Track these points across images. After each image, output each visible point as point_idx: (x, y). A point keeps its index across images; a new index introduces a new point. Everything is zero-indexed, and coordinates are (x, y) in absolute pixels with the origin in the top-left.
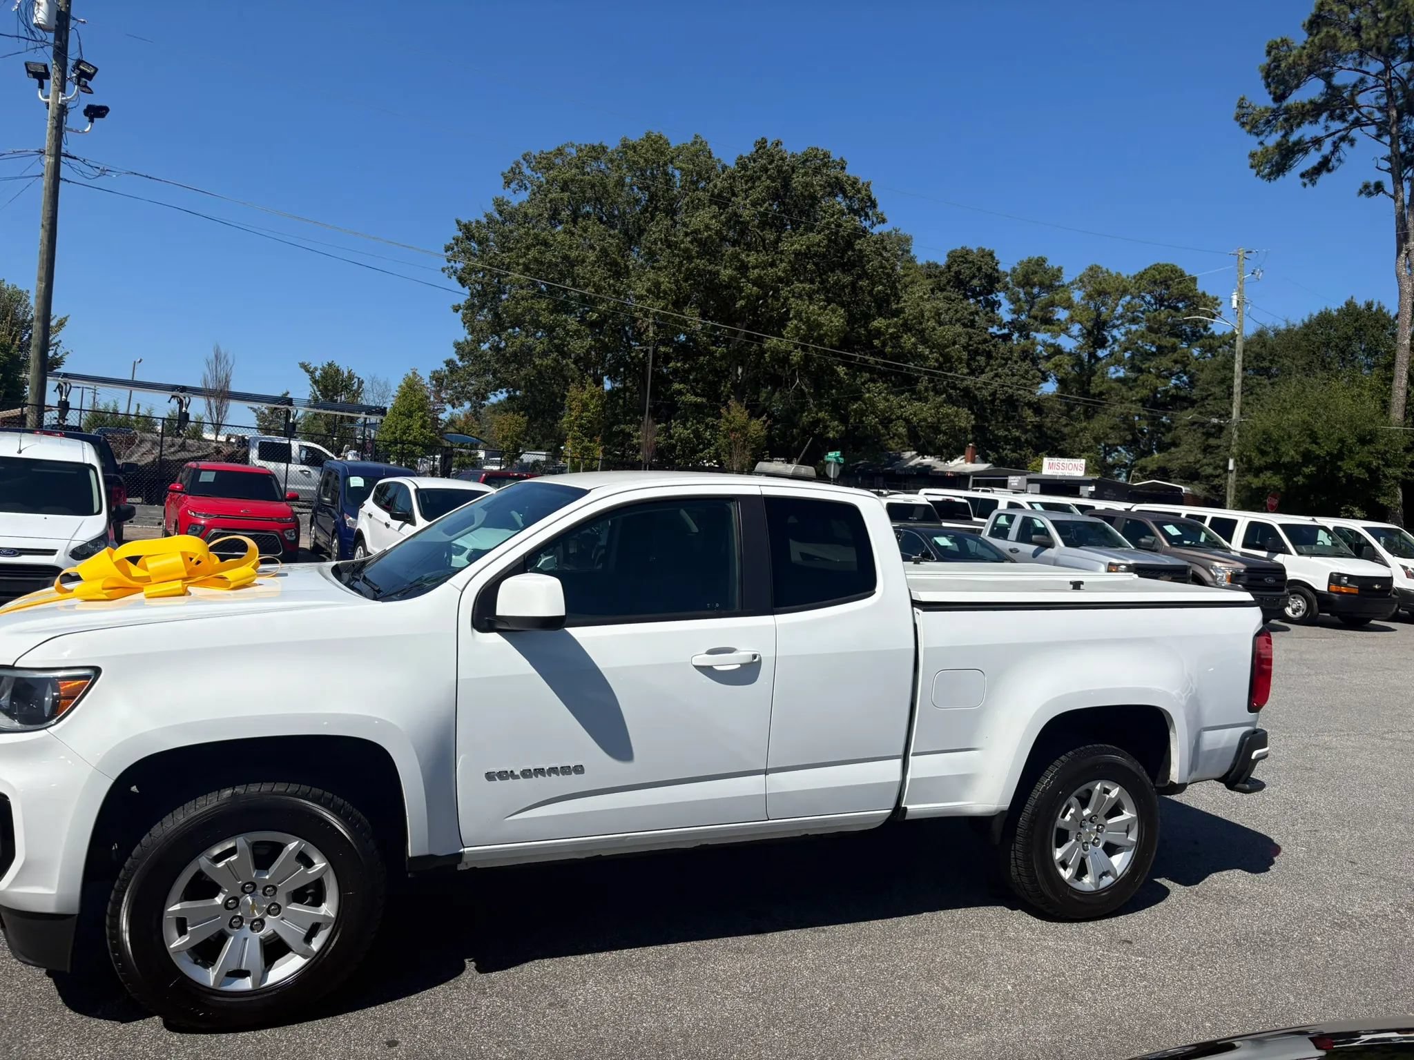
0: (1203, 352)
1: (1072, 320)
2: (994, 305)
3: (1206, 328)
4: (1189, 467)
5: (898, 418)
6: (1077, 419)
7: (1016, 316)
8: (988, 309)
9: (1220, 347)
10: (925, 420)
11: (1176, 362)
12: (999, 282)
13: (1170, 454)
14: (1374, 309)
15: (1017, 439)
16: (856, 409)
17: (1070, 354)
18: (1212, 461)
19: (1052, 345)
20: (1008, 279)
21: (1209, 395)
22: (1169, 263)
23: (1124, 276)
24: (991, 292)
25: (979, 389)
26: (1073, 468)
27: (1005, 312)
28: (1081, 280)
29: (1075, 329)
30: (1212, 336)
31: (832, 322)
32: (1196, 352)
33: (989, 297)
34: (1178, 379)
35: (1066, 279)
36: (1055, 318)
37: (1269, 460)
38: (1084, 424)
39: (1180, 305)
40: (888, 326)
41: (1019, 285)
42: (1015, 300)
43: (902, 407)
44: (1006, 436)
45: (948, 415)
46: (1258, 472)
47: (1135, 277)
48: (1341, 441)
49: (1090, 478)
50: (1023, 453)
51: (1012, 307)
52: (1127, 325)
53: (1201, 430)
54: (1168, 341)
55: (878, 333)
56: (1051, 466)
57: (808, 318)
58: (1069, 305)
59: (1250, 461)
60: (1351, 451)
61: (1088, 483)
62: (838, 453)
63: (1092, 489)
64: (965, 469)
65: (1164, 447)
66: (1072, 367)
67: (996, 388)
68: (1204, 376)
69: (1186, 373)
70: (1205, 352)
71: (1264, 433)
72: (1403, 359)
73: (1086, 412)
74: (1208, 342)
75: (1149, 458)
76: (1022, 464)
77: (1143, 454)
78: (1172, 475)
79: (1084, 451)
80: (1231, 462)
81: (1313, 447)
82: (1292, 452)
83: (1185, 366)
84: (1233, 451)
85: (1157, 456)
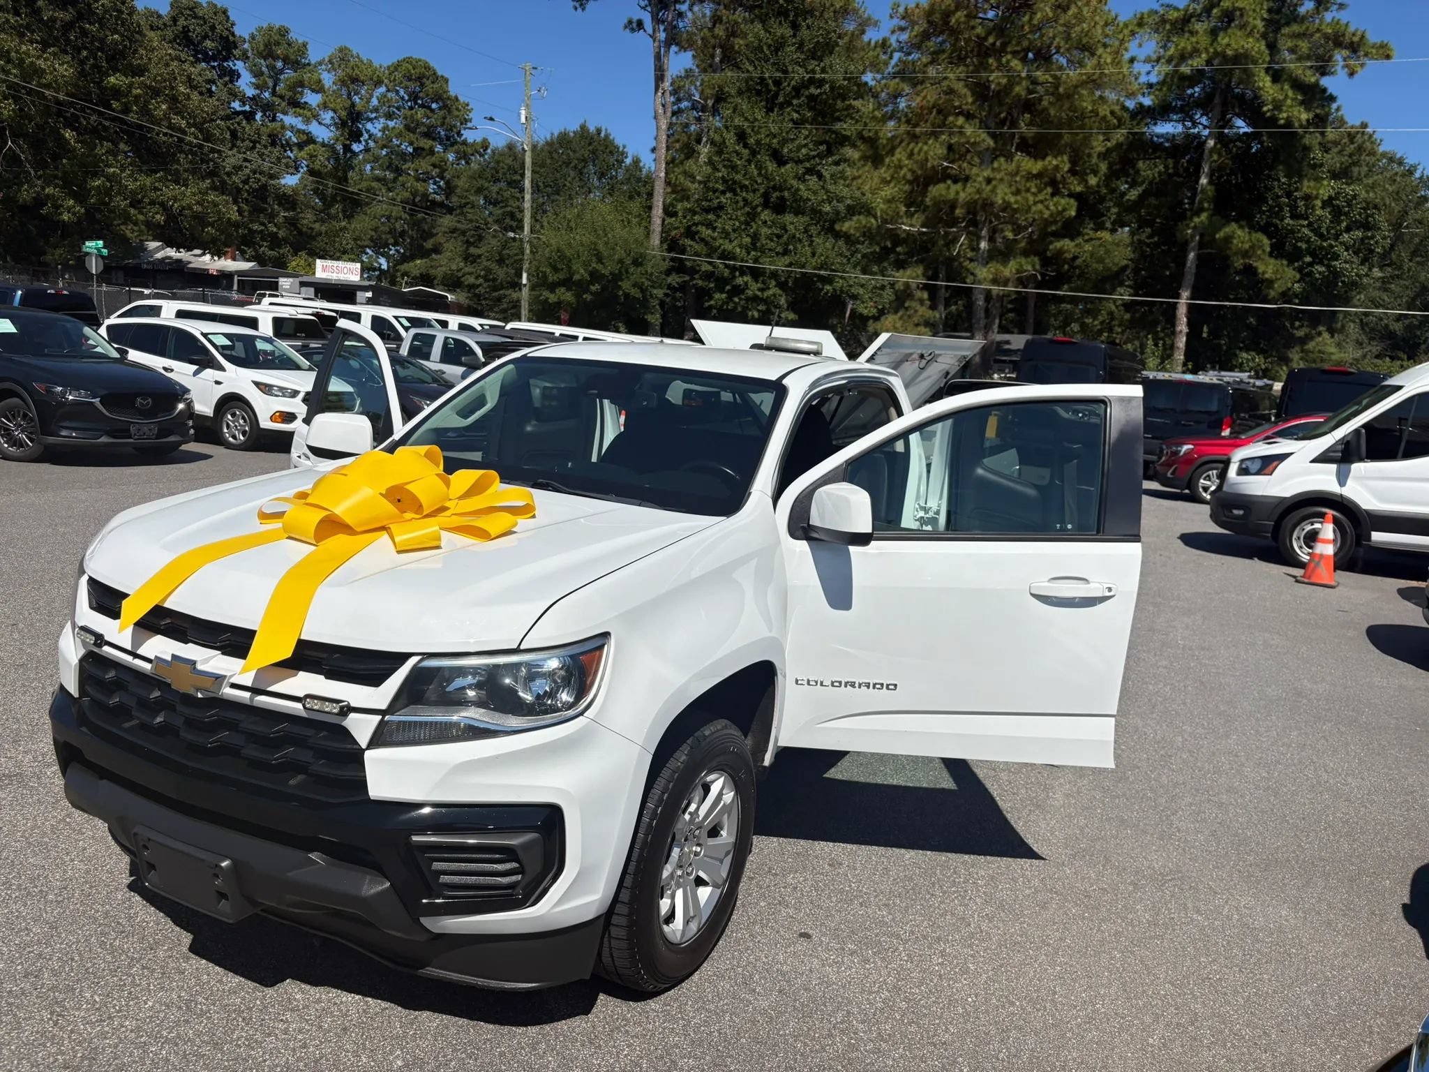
0: (458, 159)
1: (325, 106)
2: (234, 75)
3: (459, 134)
4: (452, 274)
6: (335, 218)
7: (258, 92)
8: (227, 79)
9: (472, 155)
10: (190, 208)
11: (434, 166)
12: (236, 47)
13: (433, 260)
14: (603, 135)
15: (274, 236)
16: (98, 187)
17: (323, 145)
18: (474, 270)
19: (303, 132)
20: (246, 46)
21: (468, 203)
22: (423, 58)
23: (376, 64)
24: (226, 59)
25: (229, 174)
26: (346, 272)
27: (246, 83)
28: (330, 62)
29: (327, 116)
30: (465, 143)
31: (55, 70)
32: (451, 157)
33: (225, 64)
34: (435, 183)
35: (313, 56)
36: (302, 101)
37: (561, 276)
39: (434, 106)
40: (131, 85)
41: (260, 55)
42: (257, 74)
43: (156, 189)
44: (262, 231)
45: (215, 204)
46: (552, 287)
47: (389, 68)
48: (621, 261)
49: (367, 283)
50: (281, 251)
51: (253, 80)
52: (382, 120)
53: (461, 238)
54: (426, 143)
55: (116, 93)
56: (324, 269)
57: (22, 61)
58: (318, 88)
59: (545, 276)
60: (627, 272)
61: (365, 289)
62: (100, 243)
63: (369, 294)
64: (225, 267)
65: (425, 254)
66: (328, 159)
67: (249, 175)
68: (462, 183)
69: (442, 178)
70: (460, 159)
71: (558, 251)
72: (659, 190)
73: (344, 211)
74: (462, 148)
75: (411, 264)
76: (281, 265)
77: (405, 259)
78: (436, 282)
79: (344, 252)
80: (525, 275)
81: (599, 267)
82: (582, 271)
83: (443, 171)
84: (526, 266)
85: (418, 262)
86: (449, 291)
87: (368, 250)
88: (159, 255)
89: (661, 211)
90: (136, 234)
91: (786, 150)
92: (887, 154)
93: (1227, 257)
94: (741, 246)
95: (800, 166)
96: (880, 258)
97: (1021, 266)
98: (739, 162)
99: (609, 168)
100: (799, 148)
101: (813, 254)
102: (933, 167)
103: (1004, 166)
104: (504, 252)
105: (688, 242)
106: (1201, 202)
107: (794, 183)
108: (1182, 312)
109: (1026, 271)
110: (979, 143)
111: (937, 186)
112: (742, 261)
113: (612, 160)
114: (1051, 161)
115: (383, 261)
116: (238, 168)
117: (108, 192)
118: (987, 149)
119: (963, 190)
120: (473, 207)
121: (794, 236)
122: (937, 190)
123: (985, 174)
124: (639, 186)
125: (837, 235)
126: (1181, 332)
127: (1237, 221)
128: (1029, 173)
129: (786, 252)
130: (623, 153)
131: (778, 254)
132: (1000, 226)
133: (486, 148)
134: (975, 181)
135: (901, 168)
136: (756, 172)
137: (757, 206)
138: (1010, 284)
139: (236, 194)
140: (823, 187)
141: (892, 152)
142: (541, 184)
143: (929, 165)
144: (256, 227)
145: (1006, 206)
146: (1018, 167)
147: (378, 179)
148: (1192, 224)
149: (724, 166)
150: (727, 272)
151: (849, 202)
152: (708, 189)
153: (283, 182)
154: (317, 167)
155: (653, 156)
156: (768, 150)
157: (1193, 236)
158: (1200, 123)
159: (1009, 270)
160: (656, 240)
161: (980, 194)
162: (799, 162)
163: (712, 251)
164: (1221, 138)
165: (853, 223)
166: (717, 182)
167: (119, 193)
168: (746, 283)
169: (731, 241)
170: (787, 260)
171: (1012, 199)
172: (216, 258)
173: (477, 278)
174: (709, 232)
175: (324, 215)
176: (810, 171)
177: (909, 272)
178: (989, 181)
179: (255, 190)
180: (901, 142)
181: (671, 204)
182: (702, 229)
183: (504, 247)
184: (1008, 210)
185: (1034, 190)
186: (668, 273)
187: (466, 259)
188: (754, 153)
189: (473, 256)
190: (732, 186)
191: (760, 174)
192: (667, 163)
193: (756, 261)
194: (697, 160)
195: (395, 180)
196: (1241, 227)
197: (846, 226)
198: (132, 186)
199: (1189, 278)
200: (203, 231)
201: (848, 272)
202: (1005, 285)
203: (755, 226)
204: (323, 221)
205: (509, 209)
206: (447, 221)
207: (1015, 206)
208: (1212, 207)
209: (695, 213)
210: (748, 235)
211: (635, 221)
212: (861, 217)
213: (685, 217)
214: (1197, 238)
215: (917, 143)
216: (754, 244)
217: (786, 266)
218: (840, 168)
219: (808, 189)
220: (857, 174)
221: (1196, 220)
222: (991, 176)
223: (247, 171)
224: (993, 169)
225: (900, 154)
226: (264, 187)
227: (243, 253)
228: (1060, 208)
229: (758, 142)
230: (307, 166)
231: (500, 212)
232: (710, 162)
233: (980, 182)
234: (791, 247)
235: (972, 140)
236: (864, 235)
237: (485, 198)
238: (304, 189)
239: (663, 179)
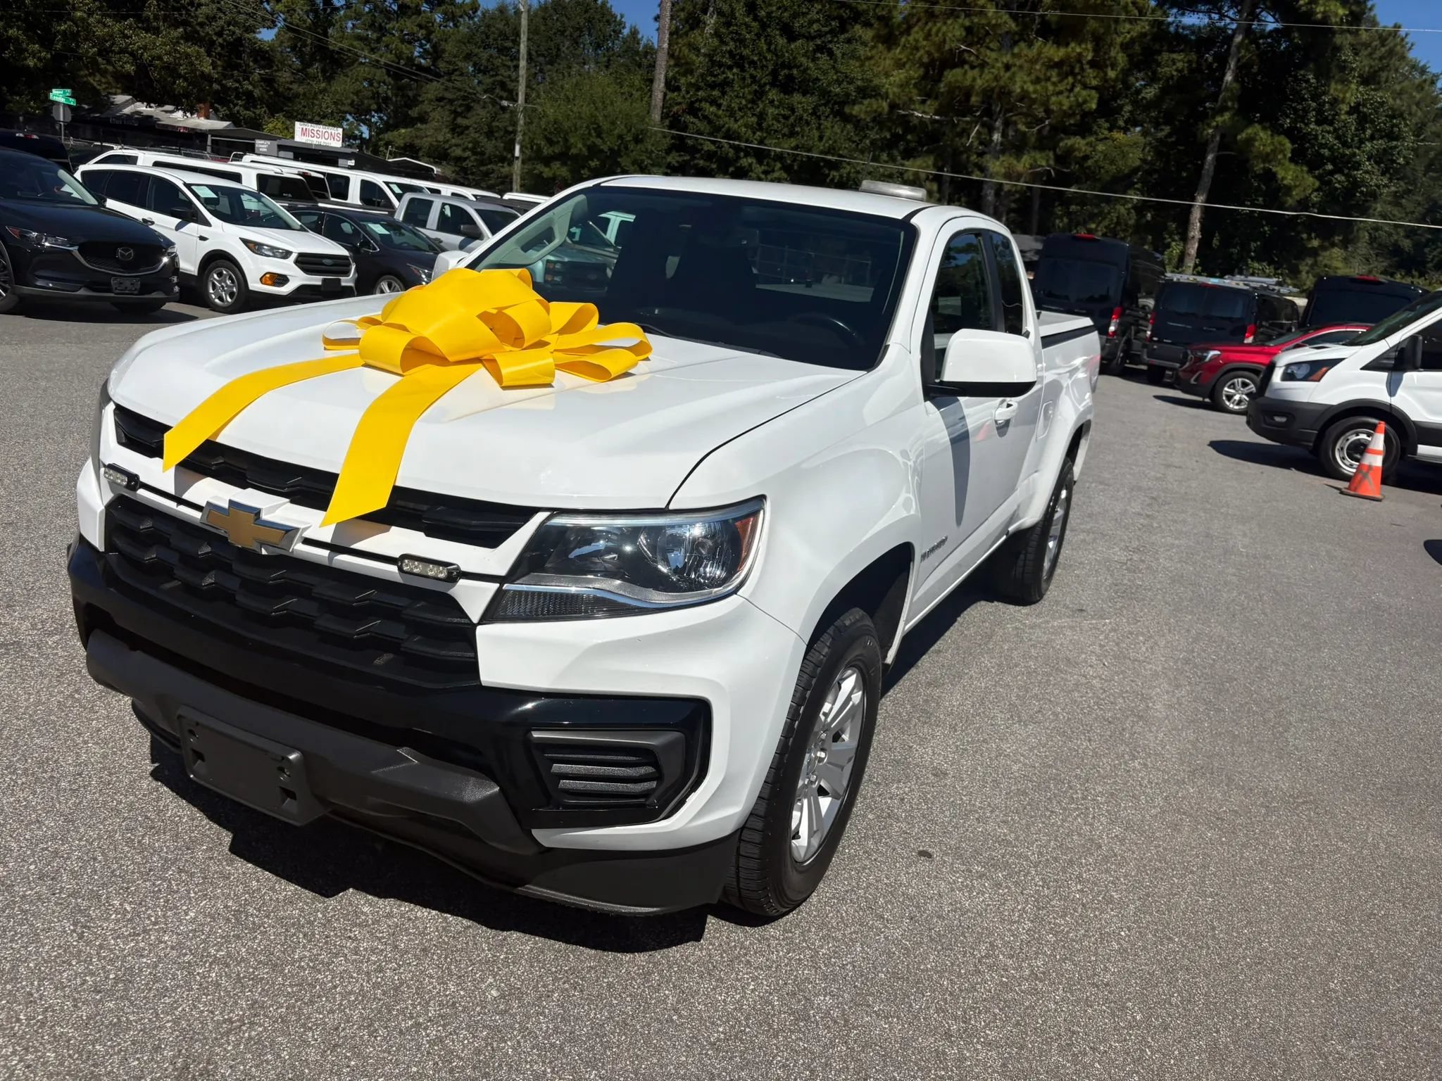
0: (446, 20)
4: (438, 146)
5: (122, 51)
6: (315, 78)
9: (461, 17)
10: (160, 58)
11: (420, 26)
13: (418, 129)
15: (249, 95)
16: (64, 31)
18: (461, 142)
21: (456, 70)
25: (202, 25)
26: (329, 137)
30: (453, 3)
32: (438, 18)
34: (421, 46)
37: (557, 149)
38: (323, 85)
43: (126, 37)
44: (237, 88)
45: (188, 56)
46: (547, 161)
48: (620, 137)
49: (349, 150)
50: (258, 112)
53: (448, 107)
59: (539, 150)
60: (626, 148)
61: (347, 156)
62: (69, 91)
63: (352, 163)
64: (199, 125)
65: (409, 122)
66: (307, 13)
67: (223, 27)
68: (449, 47)
69: (429, 41)
70: (448, 20)
71: (555, 123)
72: (662, 62)
73: (324, 71)
74: (451, 8)
75: (395, 133)
76: (256, 124)
77: (388, 127)
78: (420, 154)
79: (324, 117)
80: (517, 148)
81: (598, 142)
82: (580, 145)
83: (430, 33)
84: (519, 138)
85: (403, 131)
86: (435, 163)
87: (348, 117)
88: (127, 111)
89: (662, 85)
90: (104, 86)
91: (797, 25)
92: (902, 34)
93: (1247, 161)
94: (746, 126)
95: (811, 44)
96: (889, 145)
97: (1035, 161)
98: (748, 36)
99: (606, 39)
100: (811, 23)
101: (821, 138)
102: (951, 50)
103: (1025, 51)
104: (495, 124)
105: (691, 119)
106: (1225, 101)
107: (804, 60)
108: (1196, 215)
109: (1040, 166)
110: (1000, 25)
111: (954, 71)
112: (747, 141)
113: (609, 30)
114: (1075, 48)
115: (364, 129)
116: (211, 19)
117: (75, 36)
118: (1007, 33)
119: (980, 76)
120: (462, 74)
121: (801, 118)
122: (952, 75)
123: (1005, 61)
124: (641, 58)
125: (846, 119)
126: (1193, 237)
127: (1260, 122)
128: (1050, 60)
129: (792, 134)
130: (621, 23)
131: (784, 135)
132: (1014, 118)
133: (475, 10)
134: (993, 67)
135: (917, 49)
136: (765, 47)
137: (765, 84)
138: (1023, 179)
139: (210, 46)
140: (834, 67)
141: (908, 31)
142: (534, 53)
143: (947, 47)
144: (230, 83)
145: (1024, 96)
146: (1040, 53)
147: (359, 38)
148: (1214, 124)
149: (732, 39)
150: (731, 153)
151: (859, 83)
152: (713, 62)
153: (259, 36)
154: (296, 20)
155: (657, 25)
156: (778, 24)
157: (1213, 136)
158: (1227, 16)
159: (1023, 164)
160: (656, 116)
161: (997, 81)
162: (810, 38)
163: (716, 130)
164: (1248, 32)
165: (863, 107)
166: (723, 57)
167: (86, 40)
168: (750, 165)
169: (736, 121)
170: (793, 142)
171: (1031, 88)
172: (188, 114)
173: (464, 150)
174: (713, 109)
175: (302, 74)
176: (820, 49)
177: (919, 161)
178: (1007, 67)
179: (229, 43)
180: (919, 20)
181: (674, 78)
182: (705, 105)
183: (494, 118)
184: (1026, 100)
185: (1054, 79)
186: (668, 152)
187: (453, 130)
188: (764, 26)
189: (460, 126)
190: (740, 62)
191: (769, 50)
192: (671, 34)
193: (761, 142)
194: (703, 31)
195: (378, 40)
196: (1264, 129)
197: (856, 110)
198: (100, 31)
199: (1206, 181)
200: (175, 83)
201: (855, 158)
202: (1018, 180)
203: (761, 106)
204: (301, 82)
205: (499, 78)
206: (433, 89)
207: (1034, 96)
208: (1236, 106)
209: (699, 89)
210: (753, 115)
211: (637, 95)
212: (873, 100)
213: (688, 92)
214: (1218, 138)
215: (935, 23)
216: (759, 124)
217: (792, 149)
218: (852, 47)
219: (819, 69)
220: (869, 54)
221: (1219, 119)
222: (1011, 62)
223: (221, 22)
224: (1014, 55)
225: (917, 34)
226: (239, 40)
227: (216, 111)
228: (1080, 100)
229: (769, 14)
230: (285, 20)
231: (491, 80)
232: (717, 34)
233: (999, 69)
234: (798, 129)
235: (994, 22)
236: (874, 120)
237: (475, 65)
238: (280, 46)
239: (666, 51)
